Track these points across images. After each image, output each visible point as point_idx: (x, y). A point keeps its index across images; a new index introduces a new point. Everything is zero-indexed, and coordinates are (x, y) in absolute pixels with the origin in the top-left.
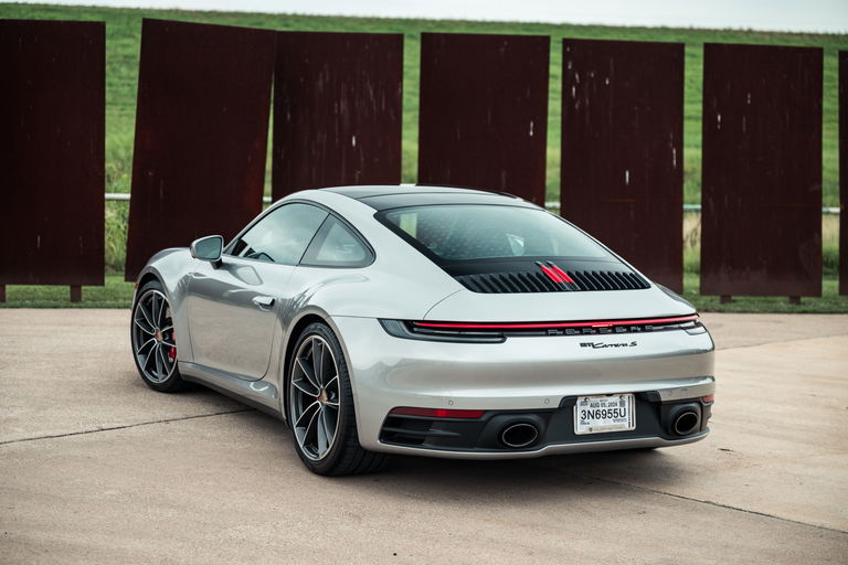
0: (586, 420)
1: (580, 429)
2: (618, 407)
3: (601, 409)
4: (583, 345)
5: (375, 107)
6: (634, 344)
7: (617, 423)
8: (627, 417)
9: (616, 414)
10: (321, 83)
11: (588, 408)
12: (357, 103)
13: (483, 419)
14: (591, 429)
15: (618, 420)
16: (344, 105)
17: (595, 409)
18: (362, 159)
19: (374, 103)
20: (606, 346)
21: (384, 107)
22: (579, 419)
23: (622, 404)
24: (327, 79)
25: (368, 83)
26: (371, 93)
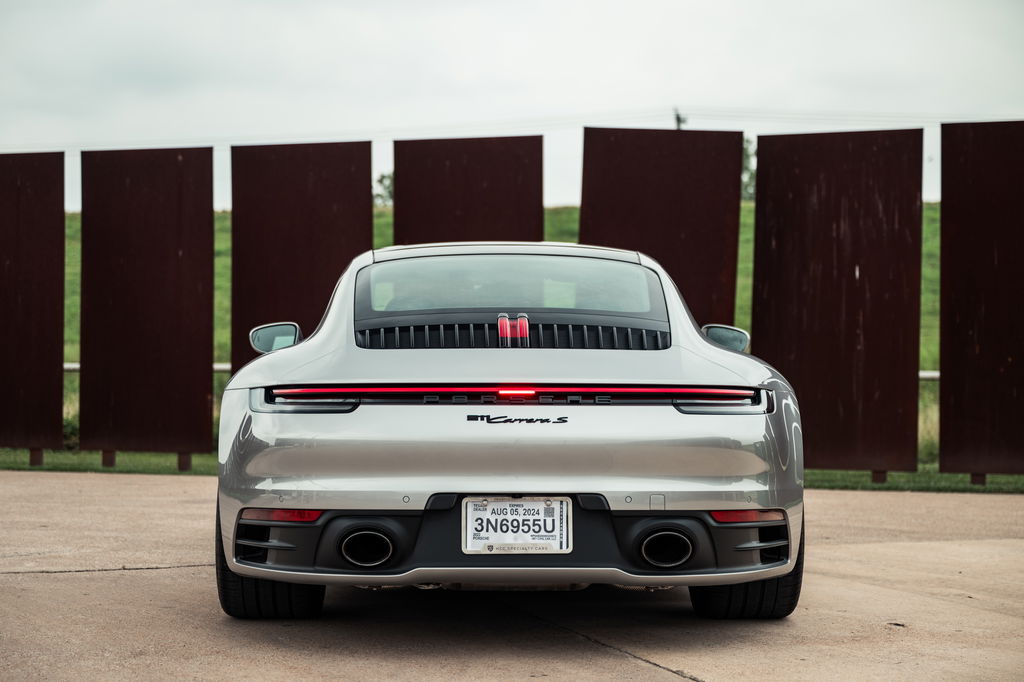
0: (483, 534)
1: (471, 545)
2: (541, 516)
3: (510, 518)
4: (471, 418)
5: (885, 226)
6: (562, 420)
7: (537, 541)
8: (557, 532)
9: (536, 528)
10: (814, 199)
11: (487, 515)
12: (861, 223)
13: (320, 522)
14: (490, 548)
15: (541, 537)
16: (844, 226)
17: (500, 518)
18: (868, 295)
19: (884, 219)
20: (510, 421)
21: (897, 226)
22: (471, 531)
23: (549, 512)
24: (823, 193)
25: (877, 196)
26: (881, 207)
